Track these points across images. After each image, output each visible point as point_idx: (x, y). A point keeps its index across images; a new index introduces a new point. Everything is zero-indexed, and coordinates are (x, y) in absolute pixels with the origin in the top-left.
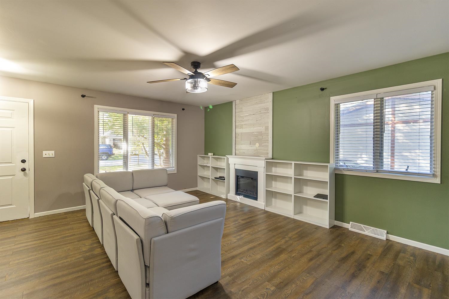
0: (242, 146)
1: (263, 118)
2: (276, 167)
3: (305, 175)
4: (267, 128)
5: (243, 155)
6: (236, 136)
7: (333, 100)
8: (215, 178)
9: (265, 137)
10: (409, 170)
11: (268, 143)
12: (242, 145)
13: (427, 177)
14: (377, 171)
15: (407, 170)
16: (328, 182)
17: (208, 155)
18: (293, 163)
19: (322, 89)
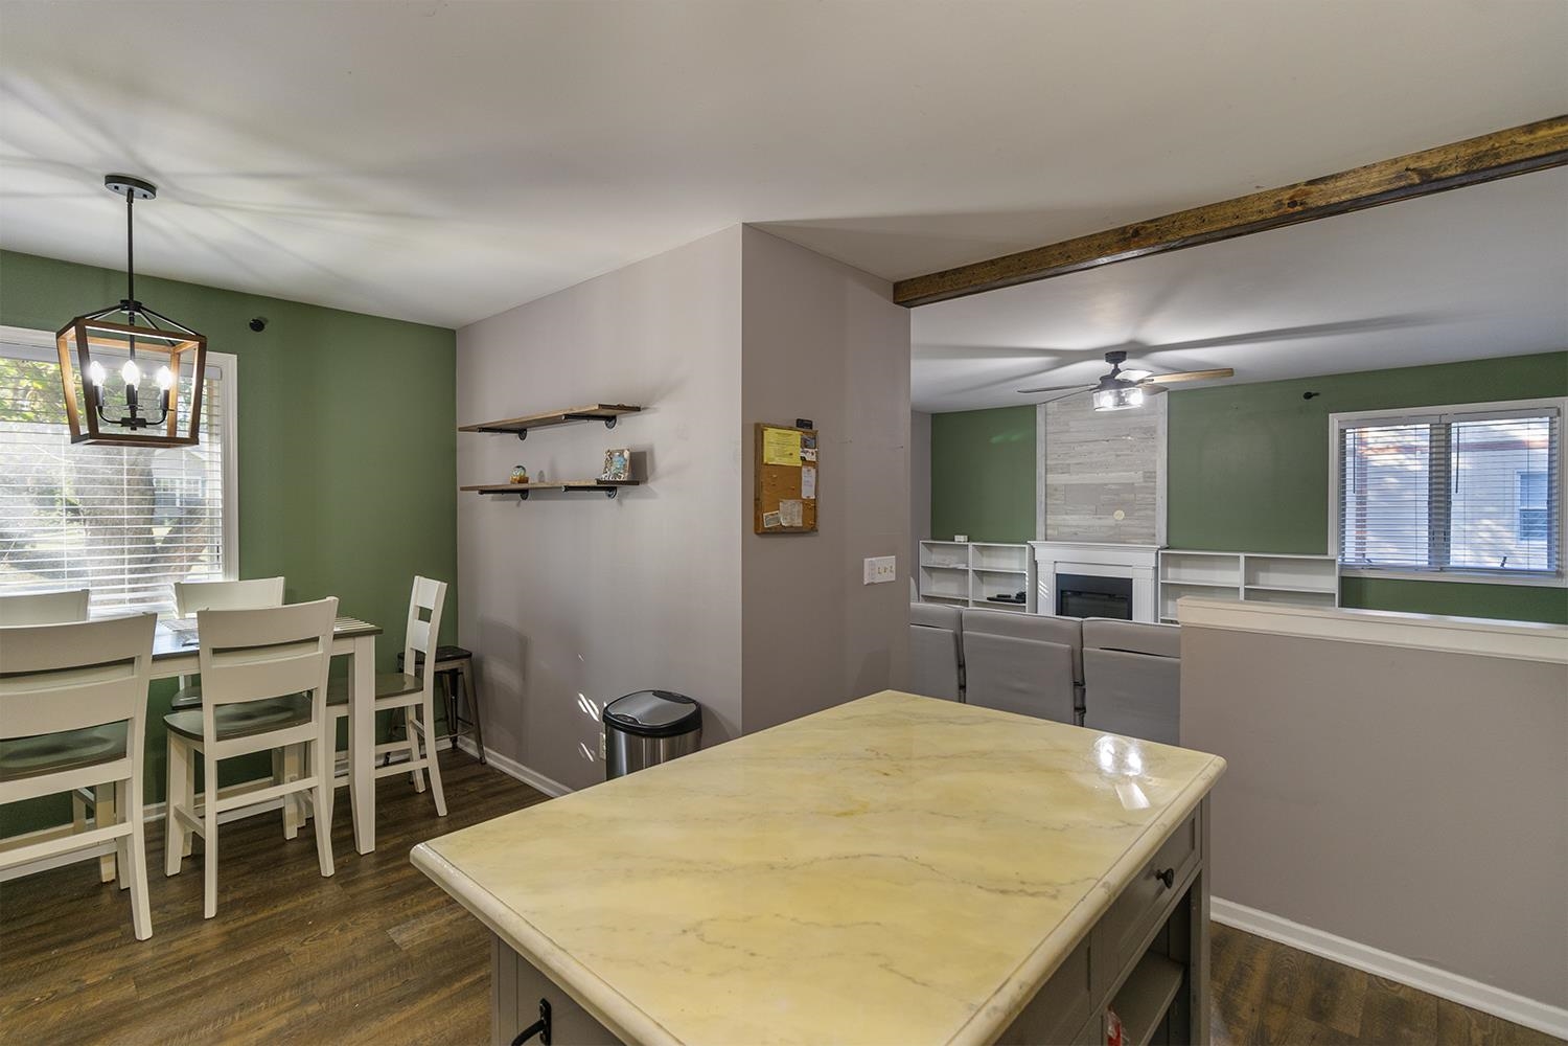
0: (1066, 517)
1: (1139, 451)
2: (1178, 566)
3: (1261, 582)
4: (1150, 476)
5: (1074, 538)
6: (1048, 491)
7: (1335, 421)
8: (989, 599)
9: (1141, 495)
10: (1506, 565)
11: (1155, 510)
12: (1067, 514)
13: (1542, 577)
14: (1442, 570)
15: (1503, 565)
16: (1334, 595)
17: (954, 540)
18: (1242, 556)
19: (1308, 396)
